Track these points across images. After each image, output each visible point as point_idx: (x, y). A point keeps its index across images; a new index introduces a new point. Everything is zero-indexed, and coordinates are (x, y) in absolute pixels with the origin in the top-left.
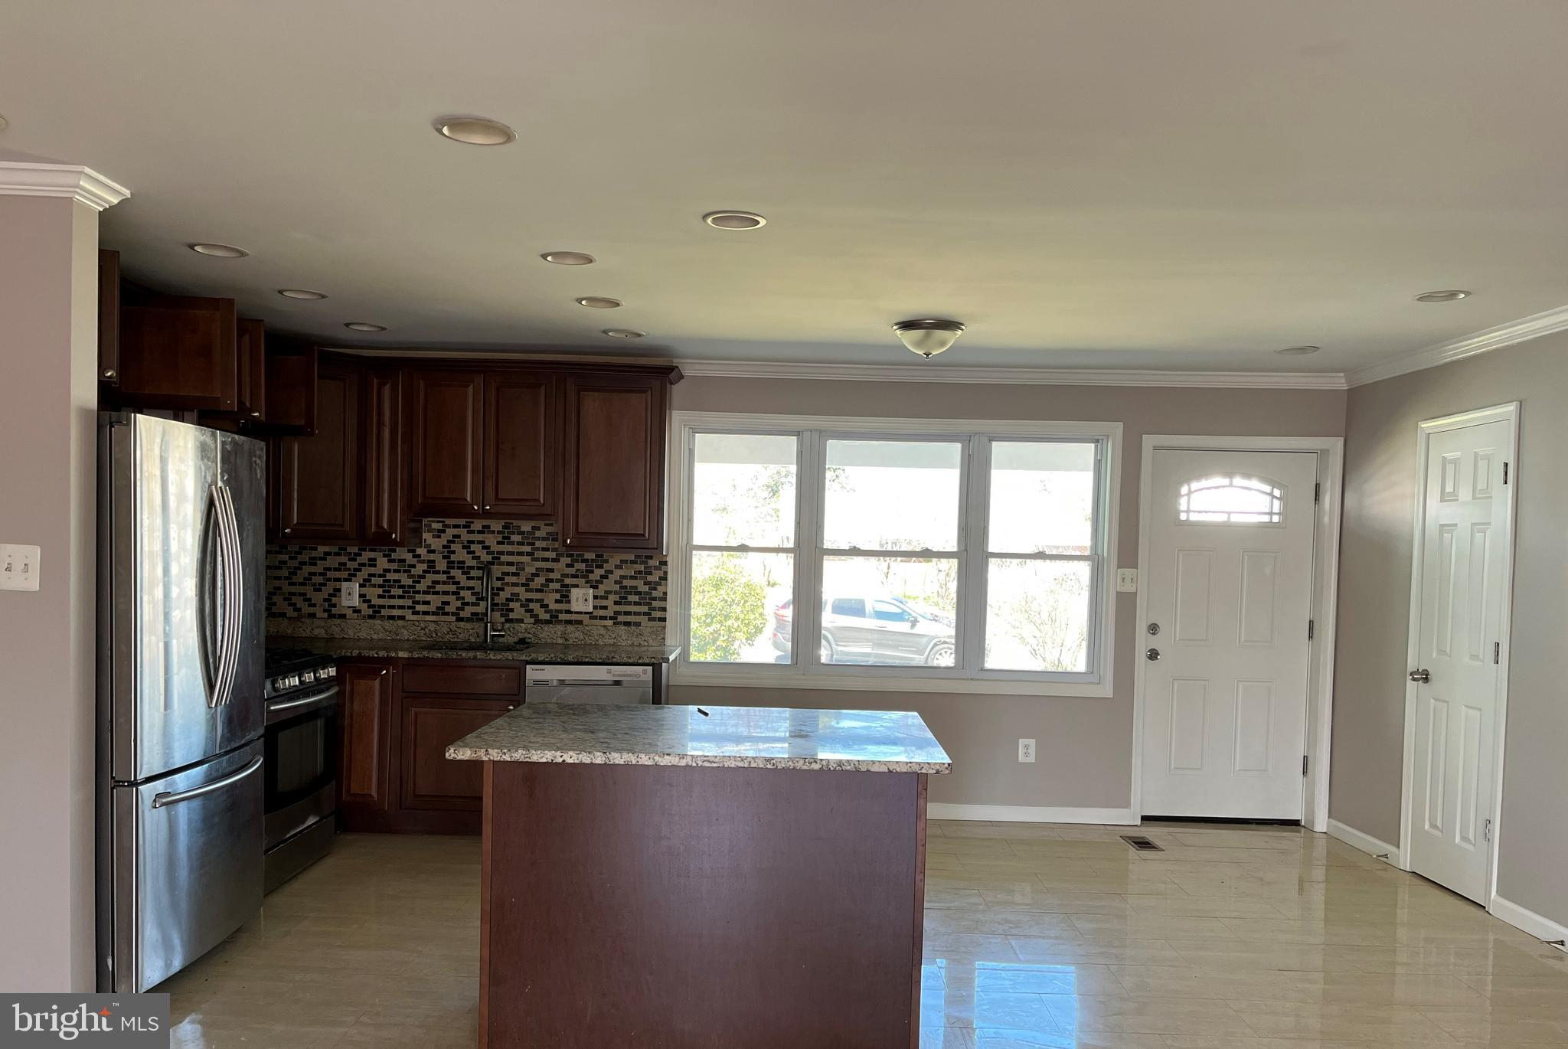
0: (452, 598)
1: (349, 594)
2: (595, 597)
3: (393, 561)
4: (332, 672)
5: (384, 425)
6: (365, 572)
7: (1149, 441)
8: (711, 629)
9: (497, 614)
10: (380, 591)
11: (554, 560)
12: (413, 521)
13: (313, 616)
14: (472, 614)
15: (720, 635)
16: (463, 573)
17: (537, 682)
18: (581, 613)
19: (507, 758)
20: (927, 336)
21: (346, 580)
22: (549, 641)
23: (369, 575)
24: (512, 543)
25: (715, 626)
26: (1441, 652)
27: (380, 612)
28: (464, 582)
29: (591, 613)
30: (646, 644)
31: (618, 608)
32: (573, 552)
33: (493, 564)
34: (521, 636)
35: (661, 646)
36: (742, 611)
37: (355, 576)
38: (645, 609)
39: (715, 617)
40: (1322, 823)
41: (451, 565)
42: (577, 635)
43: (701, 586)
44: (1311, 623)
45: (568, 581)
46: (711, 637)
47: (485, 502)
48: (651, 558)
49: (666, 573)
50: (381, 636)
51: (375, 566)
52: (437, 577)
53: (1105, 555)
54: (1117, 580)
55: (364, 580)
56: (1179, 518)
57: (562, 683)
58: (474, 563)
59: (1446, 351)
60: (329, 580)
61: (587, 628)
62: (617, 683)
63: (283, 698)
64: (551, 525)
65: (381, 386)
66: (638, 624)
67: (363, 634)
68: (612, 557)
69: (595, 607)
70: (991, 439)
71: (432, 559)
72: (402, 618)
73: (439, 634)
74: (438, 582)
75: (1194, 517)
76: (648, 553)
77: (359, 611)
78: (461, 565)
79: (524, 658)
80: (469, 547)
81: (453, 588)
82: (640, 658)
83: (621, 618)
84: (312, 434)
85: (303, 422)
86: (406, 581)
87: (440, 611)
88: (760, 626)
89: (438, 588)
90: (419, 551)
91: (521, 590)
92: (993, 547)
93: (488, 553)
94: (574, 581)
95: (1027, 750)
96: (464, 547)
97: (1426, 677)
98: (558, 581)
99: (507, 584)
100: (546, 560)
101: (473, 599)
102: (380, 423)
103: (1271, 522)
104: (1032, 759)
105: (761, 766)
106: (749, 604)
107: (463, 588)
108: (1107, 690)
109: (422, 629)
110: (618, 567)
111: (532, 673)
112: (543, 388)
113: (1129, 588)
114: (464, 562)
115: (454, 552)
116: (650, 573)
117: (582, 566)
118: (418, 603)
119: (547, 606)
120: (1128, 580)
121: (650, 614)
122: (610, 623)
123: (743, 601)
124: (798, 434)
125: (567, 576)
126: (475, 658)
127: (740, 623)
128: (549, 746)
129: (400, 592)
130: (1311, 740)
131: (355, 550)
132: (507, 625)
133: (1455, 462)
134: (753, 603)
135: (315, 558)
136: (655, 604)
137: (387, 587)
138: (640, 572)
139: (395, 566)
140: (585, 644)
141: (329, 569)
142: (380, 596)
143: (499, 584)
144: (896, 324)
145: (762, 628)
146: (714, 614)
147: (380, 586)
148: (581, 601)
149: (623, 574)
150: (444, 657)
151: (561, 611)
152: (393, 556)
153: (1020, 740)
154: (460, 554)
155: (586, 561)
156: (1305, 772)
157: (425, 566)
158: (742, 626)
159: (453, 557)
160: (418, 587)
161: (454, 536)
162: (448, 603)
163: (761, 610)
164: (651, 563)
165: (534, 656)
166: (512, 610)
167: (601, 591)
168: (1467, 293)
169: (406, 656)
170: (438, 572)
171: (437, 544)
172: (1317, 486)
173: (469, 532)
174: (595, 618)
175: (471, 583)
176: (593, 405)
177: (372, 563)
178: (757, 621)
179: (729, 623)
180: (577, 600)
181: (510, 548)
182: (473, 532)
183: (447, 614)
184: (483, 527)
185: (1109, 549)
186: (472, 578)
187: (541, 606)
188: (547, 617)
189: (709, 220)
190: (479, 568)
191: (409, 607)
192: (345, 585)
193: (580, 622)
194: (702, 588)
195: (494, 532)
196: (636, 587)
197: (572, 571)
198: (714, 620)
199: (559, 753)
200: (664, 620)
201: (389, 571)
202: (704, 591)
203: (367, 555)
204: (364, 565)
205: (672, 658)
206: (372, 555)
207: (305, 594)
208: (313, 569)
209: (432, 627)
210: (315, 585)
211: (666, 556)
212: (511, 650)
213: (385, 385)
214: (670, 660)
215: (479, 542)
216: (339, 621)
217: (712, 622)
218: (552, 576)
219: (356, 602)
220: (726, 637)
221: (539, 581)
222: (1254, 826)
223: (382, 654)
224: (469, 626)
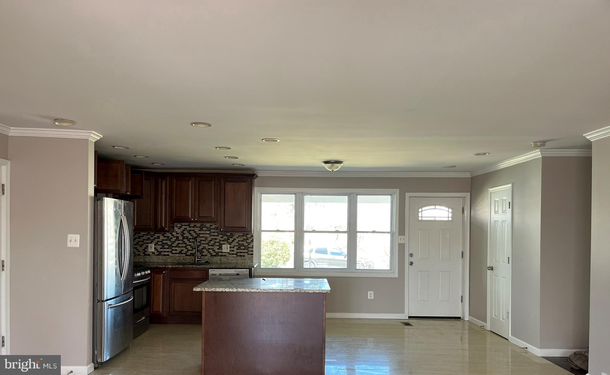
0: (184, 249)
1: (151, 248)
2: (230, 247)
3: (165, 237)
4: (149, 272)
5: (163, 194)
6: (156, 240)
7: (408, 195)
8: (270, 259)
9: (199, 253)
10: (161, 247)
11: (217, 236)
12: (172, 224)
13: (139, 255)
14: (191, 253)
15: (273, 261)
16: (188, 240)
17: (212, 275)
18: (226, 253)
19: (210, 290)
20: (332, 165)
21: (150, 243)
22: (216, 262)
23: (158, 241)
24: (203, 231)
25: (272, 258)
26: (496, 261)
27: (161, 253)
28: (188, 243)
29: (229, 253)
30: (247, 262)
31: (238, 251)
32: (223, 233)
33: (197, 237)
34: (206, 260)
35: (251, 263)
36: (281, 253)
37: (153, 242)
38: (246, 251)
39: (271, 255)
40: (467, 318)
41: (184, 238)
42: (224, 260)
43: (266, 244)
44: (462, 252)
45: (221, 242)
46: (270, 262)
47: (195, 218)
48: (248, 234)
49: (253, 239)
50: (161, 261)
51: (159, 238)
52: (179, 242)
53: (395, 231)
54: (399, 240)
55: (156, 243)
56: (419, 219)
57: (220, 274)
58: (191, 237)
59: (499, 166)
60: (145, 243)
61: (228, 258)
62: (238, 274)
63: (136, 279)
64: (216, 224)
65: (162, 181)
66: (244, 256)
67: (155, 261)
68: (236, 234)
69: (230, 251)
70: (357, 195)
71: (178, 236)
72: (168, 255)
73: (180, 260)
74: (180, 243)
75: (423, 219)
76: (247, 233)
77: (154, 253)
78: (187, 238)
79: (208, 267)
80: (190, 232)
81: (184, 245)
82: (245, 266)
83: (238, 254)
84: (142, 198)
85: (140, 194)
86: (169, 243)
87: (180, 253)
88: (288, 258)
89: (180, 245)
90: (173, 234)
91: (206, 246)
92: (358, 229)
93: (196, 234)
94: (223, 242)
95: (371, 295)
96: (188, 232)
97: (492, 268)
98: (218, 242)
99: (202, 244)
100: (214, 236)
101: (191, 249)
102: (162, 193)
103: (449, 220)
104: (372, 298)
105: (279, 291)
106: (284, 250)
107: (188, 245)
108: (396, 275)
109: (175, 259)
110: (237, 237)
111: (211, 272)
112: (213, 181)
113: (402, 242)
114: (188, 237)
115: (185, 234)
116: (248, 240)
117: (226, 237)
118: (173, 250)
119: (215, 250)
120: (402, 239)
121: (248, 253)
122: (235, 256)
123: (281, 249)
124: (295, 194)
125: (221, 241)
126: (193, 267)
127: (281, 257)
128: (221, 287)
129: (167, 247)
130: (463, 291)
131: (153, 233)
132: (202, 257)
133: (497, 201)
134: (285, 250)
135: (140, 236)
136: (250, 249)
137: (163, 245)
138: (245, 239)
139: (166, 238)
140: (227, 263)
141: (145, 240)
142: (161, 248)
143: (199, 244)
144: (323, 162)
145: (289, 259)
146: (271, 254)
147: (161, 245)
148: (226, 249)
149: (239, 240)
150: (183, 267)
151: (219, 252)
152: (165, 235)
153: (369, 292)
154: (187, 234)
155: (227, 236)
156: (462, 301)
157: (175, 238)
158: (281, 258)
159: (184, 235)
160: (173, 245)
161: (185, 229)
162: (183, 250)
163: (288, 252)
164: (248, 236)
165: (211, 266)
166: (203, 252)
167: (232, 245)
168: (489, 154)
169: (171, 267)
170: (180, 240)
171: (179, 231)
172: (463, 208)
173: (189, 227)
174: (230, 254)
175: (190, 244)
176: (229, 186)
177: (158, 237)
178: (287, 256)
179: (277, 257)
180: (224, 248)
181: (202, 232)
182: (191, 227)
183: (183, 254)
184: (194, 225)
185: (396, 230)
186: (191, 242)
187: (213, 251)
188: (215, 254)
189: (264, 140)
190: (193, 239)
191: (170, 252)
192: (150, 245)
193: (225, 256)
194: (267, 244)
195: (197, 227)
196: (243, 244)
197: (223, 239)
198: (271, 256)
199: (224, 289)
200: (253, 254)
201: (164, 240)
202: (267, 246)
203: (157, 235)
204: (156, 238)
205: (255, 266)
206: (158, 235)
207: (137, 248)
208: (139, 240)
209: (178, 258)
210: (140, 245)
211: (253, 234)
212: (203, 265)
213: (163, 181)
214: (255, 267)
215: (193, 230)
216: (148, 256)
217: (270, 257)
218: (216, 241)
219: (153, 250)
220: (276, 262)
221: (212, 242)
222: (446, 319)
223: (163, 266)
224: (190, 257)
